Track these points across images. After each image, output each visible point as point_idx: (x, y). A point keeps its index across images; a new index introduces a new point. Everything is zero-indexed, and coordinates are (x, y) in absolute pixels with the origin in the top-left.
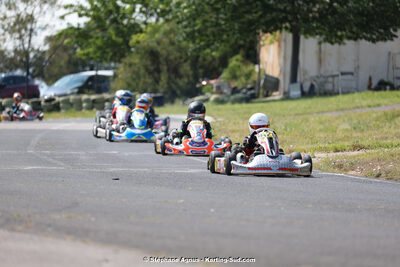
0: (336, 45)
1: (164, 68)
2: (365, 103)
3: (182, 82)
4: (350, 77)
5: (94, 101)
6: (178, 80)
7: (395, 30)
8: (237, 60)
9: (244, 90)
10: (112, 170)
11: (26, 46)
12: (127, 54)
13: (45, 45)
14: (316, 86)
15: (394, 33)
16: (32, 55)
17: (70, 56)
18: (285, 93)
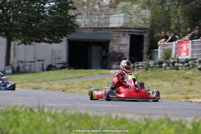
7: (62, 38)
15: (61, 39)
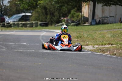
0: (108, 7)
1: (49, 13)
2: (117, 27)
3: (55, 18)
4: (113, 18)
5: (24, 24)
6: (53, 17)
8: (74, 11)
9: (76, 22)
10: (21, 50)
11: (1, 4)
12: (36, 8)
13: (8, 4)
14: (101, 21)
16: (3, 7)
17: (16, 8)
18: (90, 23)
